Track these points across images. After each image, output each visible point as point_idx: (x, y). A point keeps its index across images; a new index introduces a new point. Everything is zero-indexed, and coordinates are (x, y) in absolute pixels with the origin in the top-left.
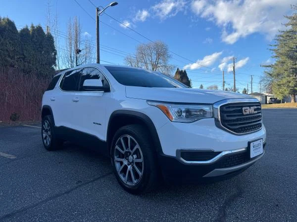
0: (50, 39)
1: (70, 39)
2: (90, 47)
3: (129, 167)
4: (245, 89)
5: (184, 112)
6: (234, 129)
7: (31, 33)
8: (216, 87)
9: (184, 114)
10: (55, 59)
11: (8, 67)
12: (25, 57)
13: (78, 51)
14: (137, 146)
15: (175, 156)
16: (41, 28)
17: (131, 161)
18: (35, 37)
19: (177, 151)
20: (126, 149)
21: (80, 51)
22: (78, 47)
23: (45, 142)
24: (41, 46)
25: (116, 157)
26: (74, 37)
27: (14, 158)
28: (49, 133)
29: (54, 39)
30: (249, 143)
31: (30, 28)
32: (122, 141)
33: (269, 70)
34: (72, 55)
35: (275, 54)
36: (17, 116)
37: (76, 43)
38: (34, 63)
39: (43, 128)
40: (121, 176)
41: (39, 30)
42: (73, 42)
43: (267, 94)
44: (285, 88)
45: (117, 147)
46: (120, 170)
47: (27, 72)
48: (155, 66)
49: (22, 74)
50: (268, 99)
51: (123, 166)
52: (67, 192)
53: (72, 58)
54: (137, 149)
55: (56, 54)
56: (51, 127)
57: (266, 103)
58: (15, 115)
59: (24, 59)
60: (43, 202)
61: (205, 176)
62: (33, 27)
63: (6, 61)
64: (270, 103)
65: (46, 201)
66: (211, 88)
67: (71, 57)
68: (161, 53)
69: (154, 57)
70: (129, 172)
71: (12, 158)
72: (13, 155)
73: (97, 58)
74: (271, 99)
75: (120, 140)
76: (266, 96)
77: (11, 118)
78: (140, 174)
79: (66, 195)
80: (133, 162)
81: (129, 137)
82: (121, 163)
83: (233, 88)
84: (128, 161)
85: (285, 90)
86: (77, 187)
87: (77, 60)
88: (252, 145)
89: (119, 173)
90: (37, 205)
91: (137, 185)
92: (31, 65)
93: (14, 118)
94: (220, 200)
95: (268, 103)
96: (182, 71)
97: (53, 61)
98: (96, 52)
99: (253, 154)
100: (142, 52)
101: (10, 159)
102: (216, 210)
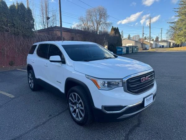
0: (29, 11)
1: (42, 10)
2: (55, 16)
3: (77, 110)
4: (157, 37)
5: (106, 83)
6: (135, 92)
7: (16, 8)
8: (139, 36)
9: (106, 85)
10: (34, 25)
11: (4, 32)
12: (14, 25)
13: (48, 18)
14: (81, 101)
15: (101, 109)
16: (23, 4)
17: (78, 107)
18: (20, 11)
19: (102, 106)
20: (75, 100)
21: (49, 18)
22: (48, 15)
23: (30, 85)
24: (24, 17)
25: (70, 104)
26: (44, 9)
27: (13, 97)
28: (32, 81)
29: (32, 11)
30: (144, 99)
31: (16, 5)
32: (73, 96)
33: (172, 25)
34: (44, 21)
35: (178, 14)
36: (13, 62)
37: (46, 12)
38: (21, 28)
39: (29, 78)
40: (73, 114)
41: (22, 6)
42: (44, 12)
43: (171, 41)
44: (182, 37)
45: (70, 98)
46: (73, 111)
47: (16, 34)
48: (98, 24)
49: (14, 36)
50: (171, 44)
51: (74, 109)
52: (44, 123)
53: (45, 23)
54: (81, 102)
55: (33, 21)
56: (33, 78)
57: (170, 47)
58: (12, 62)
59: (14, 26)
60: (30, 131)
61: (119, 118)
62: (18, 4)
63: (3, 28)
64: (172, 47)
65: (32, 130)
66: (136, 36)
67: (43, 22)
68: (103, 14)
69: (98, 17)
70: (77, 113)
71: (12, 97)
72: (12, 94)
73: (60, 23)
74: (173, 44)
75: (71, 95)
76: (170, 43)
77: (9, 64)
78: (83, 115)
79: (43, 125)
80: (79, 108)
81: (76, 94)
82: (73, 108)
83: (149, 37)
84: (77, 107)
85: (183, 39)
86: (49, 120)
87: (47, 24)
88: (145, 99)
89: (72, 112)
90: (27, 132)
91: (81, 121)
92: (19, 30)
93: (11, 64)
94: (127, 129)
95: (171, 46)
96: (115, 28)
97: (33, 26)
98: (60, 19)
99: (146, 104)
100: (90, 14)
101: (11, 98)
102: (124, 136)
